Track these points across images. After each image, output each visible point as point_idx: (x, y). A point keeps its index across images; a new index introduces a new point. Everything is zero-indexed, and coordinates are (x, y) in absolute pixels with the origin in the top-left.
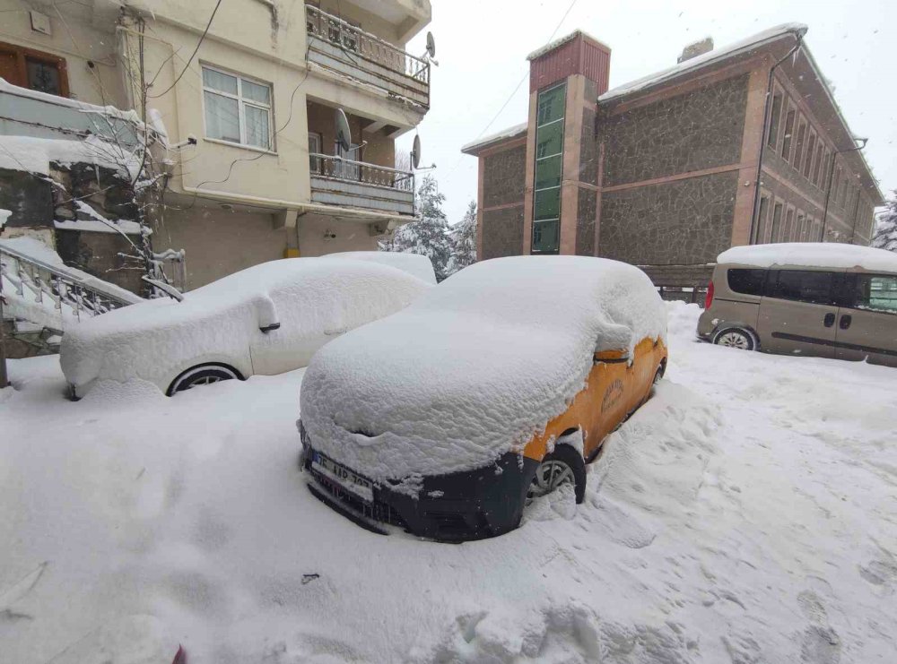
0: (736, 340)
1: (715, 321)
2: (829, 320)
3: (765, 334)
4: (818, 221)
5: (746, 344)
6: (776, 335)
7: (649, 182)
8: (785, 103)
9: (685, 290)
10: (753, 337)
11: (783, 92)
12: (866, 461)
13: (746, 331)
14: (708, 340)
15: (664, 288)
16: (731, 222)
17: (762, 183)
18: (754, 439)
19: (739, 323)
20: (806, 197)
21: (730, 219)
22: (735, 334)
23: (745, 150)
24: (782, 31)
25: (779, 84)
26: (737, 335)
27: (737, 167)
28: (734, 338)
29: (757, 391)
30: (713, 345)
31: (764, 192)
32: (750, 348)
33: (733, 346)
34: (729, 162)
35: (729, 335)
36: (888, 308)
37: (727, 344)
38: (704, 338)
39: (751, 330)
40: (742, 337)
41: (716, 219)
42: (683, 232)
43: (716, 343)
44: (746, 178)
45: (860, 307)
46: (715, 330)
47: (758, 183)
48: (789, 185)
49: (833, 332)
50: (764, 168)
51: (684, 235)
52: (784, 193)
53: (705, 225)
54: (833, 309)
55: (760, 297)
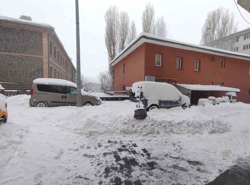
0: (42, 105)
1: (35, 100)
2: (62, 97)
3: (49, 102)
4: (65, 75)
5: (45, 105)
6: (52, 102)
7: (11, 54)
8: (53, 45)
9: (27, 91)
10: (46, 103)
11: (52, 41)
12: (65, 129)
13: (44, 102)
14: (33, 106)
15: (19, 90)
16: (43, 72)
17: (50, 63)
18: (39, 133)
19: (42, 100)
20: (62, 69)
21: (42, 71)
22: (41, 103)
23: (44, 53)
24: (48, 26)
25: (51, 39)
26: (42, 103)
27: (42, 57)
28: (41, 104)
29: (44, 118)
30: (35, 107)
31: (51, 65)
32: (46, 106)
33: (41, 107)
34: (39, 55)
35: (39, 104)
36: (72, 94)
37: (39, 106)
38: (32, 105)
39: (45, 101)
40: (43, 104)
41: (38, 70)
42: (27, 73)
43: (36, 106)
44: (45, 61)
45: (68, 94)
46: (35, 103)
47: (49, 63)
48: (57, 65)
49: (63, 100)
50: (50, 59)
51: (28, 74)
52: (56, 67)
53: (35, 72)
54: (63, 94)
55: (46, 92)
